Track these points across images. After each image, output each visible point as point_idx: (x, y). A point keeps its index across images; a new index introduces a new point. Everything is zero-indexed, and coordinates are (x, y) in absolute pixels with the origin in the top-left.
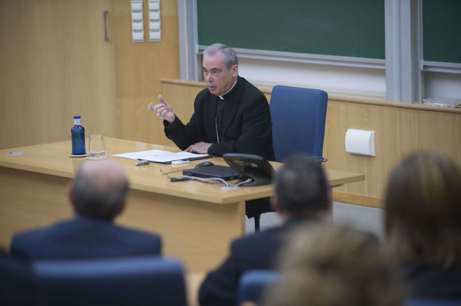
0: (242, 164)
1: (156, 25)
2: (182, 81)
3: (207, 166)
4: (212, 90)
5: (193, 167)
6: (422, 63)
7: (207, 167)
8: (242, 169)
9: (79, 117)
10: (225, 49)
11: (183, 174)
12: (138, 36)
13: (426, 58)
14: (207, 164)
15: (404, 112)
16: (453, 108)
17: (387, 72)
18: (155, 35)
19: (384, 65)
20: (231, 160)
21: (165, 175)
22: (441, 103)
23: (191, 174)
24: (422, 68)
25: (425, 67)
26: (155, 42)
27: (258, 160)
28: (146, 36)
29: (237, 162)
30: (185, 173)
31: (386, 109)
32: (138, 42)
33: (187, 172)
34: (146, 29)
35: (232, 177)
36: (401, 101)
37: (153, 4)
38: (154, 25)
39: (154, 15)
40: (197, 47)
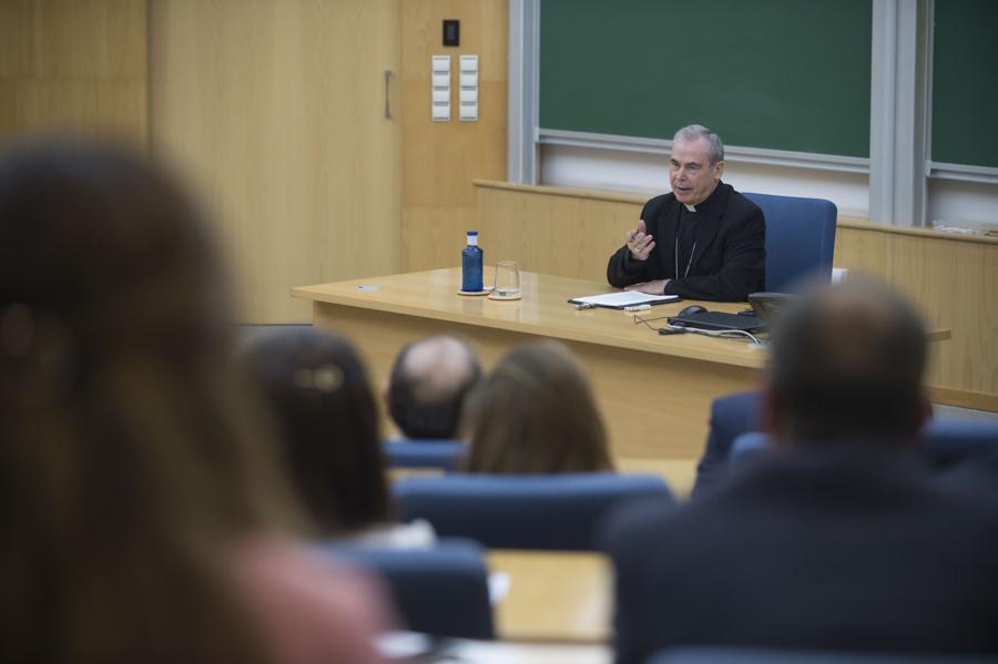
1: (471, 95)
2: (512, 184)
3: (698, 312)
4: (681, 195)
6: (929, 165)
7: (700, 314)
9: (476, 234)
10: (712, 135)
11: (671, 324)
12: (441, 112)
13: (934, 159)
14: (696, 309)
15: (900, 240)
16: (982, 237)
17: (872, 178)
18: (468, 111)
19: (868, 167)
20: (760, 303)
21: (643, 323)
22: (961, 227)
23: (682, 324)
24: (928, 173)
25: (933, 171)
26: (467, 122)
28: (454, 111)
29: (770, 305)
30: (671, 321)
31: (869, 236)
32: (441, 122)
33: (674, 321)
34: (455, 101)
36: (893, 222)
37: (468, 62)
38: (468, 96)
39: (468, 80)
40: (537, 131)
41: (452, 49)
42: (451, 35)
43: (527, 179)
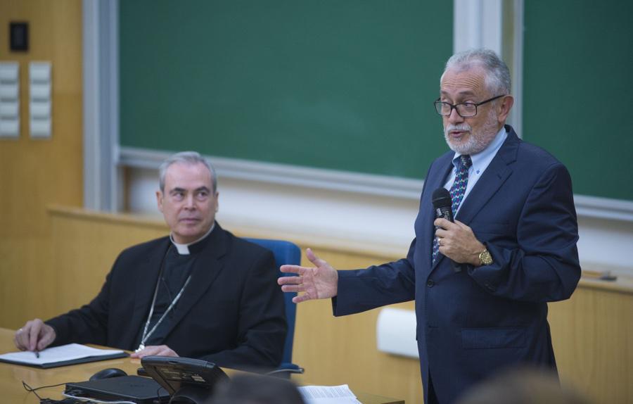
0: (175, 375)
1: (43, 109)
2: (87, 211)
3: (114, 376)
5: (87, 379)
7: (113, 379)
8: (176, 386)
11: (66, 392)
12: (8, 127)
14: (114, 372)
18: (40, 127)
20: (155, 368)
21: (32, 392)
23: (80, 391)
26: (40, 140)
27: (206, 368)
28: (24, 127)
29: (166, 371)
30: (69, 389)
32: (8, 139)
33: (74, 388)
34: (24, 115)
35: (156, 399)
37: (39, 71)
38: (40, 109)
39: (40, 91)
40: (116, 151)
41: (21, 56)
42: (20, 39)
43: (106, 203)
